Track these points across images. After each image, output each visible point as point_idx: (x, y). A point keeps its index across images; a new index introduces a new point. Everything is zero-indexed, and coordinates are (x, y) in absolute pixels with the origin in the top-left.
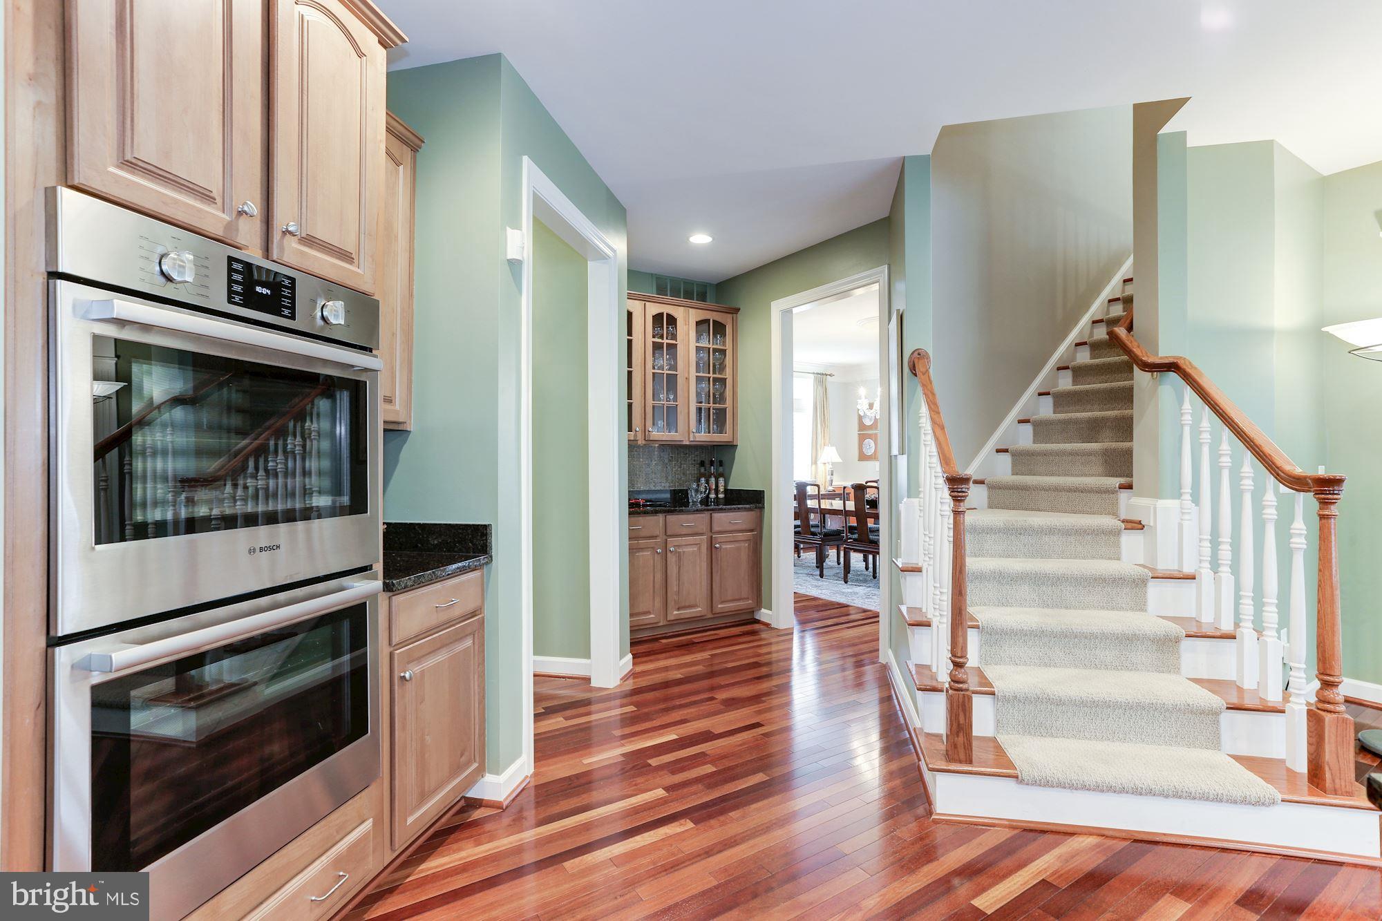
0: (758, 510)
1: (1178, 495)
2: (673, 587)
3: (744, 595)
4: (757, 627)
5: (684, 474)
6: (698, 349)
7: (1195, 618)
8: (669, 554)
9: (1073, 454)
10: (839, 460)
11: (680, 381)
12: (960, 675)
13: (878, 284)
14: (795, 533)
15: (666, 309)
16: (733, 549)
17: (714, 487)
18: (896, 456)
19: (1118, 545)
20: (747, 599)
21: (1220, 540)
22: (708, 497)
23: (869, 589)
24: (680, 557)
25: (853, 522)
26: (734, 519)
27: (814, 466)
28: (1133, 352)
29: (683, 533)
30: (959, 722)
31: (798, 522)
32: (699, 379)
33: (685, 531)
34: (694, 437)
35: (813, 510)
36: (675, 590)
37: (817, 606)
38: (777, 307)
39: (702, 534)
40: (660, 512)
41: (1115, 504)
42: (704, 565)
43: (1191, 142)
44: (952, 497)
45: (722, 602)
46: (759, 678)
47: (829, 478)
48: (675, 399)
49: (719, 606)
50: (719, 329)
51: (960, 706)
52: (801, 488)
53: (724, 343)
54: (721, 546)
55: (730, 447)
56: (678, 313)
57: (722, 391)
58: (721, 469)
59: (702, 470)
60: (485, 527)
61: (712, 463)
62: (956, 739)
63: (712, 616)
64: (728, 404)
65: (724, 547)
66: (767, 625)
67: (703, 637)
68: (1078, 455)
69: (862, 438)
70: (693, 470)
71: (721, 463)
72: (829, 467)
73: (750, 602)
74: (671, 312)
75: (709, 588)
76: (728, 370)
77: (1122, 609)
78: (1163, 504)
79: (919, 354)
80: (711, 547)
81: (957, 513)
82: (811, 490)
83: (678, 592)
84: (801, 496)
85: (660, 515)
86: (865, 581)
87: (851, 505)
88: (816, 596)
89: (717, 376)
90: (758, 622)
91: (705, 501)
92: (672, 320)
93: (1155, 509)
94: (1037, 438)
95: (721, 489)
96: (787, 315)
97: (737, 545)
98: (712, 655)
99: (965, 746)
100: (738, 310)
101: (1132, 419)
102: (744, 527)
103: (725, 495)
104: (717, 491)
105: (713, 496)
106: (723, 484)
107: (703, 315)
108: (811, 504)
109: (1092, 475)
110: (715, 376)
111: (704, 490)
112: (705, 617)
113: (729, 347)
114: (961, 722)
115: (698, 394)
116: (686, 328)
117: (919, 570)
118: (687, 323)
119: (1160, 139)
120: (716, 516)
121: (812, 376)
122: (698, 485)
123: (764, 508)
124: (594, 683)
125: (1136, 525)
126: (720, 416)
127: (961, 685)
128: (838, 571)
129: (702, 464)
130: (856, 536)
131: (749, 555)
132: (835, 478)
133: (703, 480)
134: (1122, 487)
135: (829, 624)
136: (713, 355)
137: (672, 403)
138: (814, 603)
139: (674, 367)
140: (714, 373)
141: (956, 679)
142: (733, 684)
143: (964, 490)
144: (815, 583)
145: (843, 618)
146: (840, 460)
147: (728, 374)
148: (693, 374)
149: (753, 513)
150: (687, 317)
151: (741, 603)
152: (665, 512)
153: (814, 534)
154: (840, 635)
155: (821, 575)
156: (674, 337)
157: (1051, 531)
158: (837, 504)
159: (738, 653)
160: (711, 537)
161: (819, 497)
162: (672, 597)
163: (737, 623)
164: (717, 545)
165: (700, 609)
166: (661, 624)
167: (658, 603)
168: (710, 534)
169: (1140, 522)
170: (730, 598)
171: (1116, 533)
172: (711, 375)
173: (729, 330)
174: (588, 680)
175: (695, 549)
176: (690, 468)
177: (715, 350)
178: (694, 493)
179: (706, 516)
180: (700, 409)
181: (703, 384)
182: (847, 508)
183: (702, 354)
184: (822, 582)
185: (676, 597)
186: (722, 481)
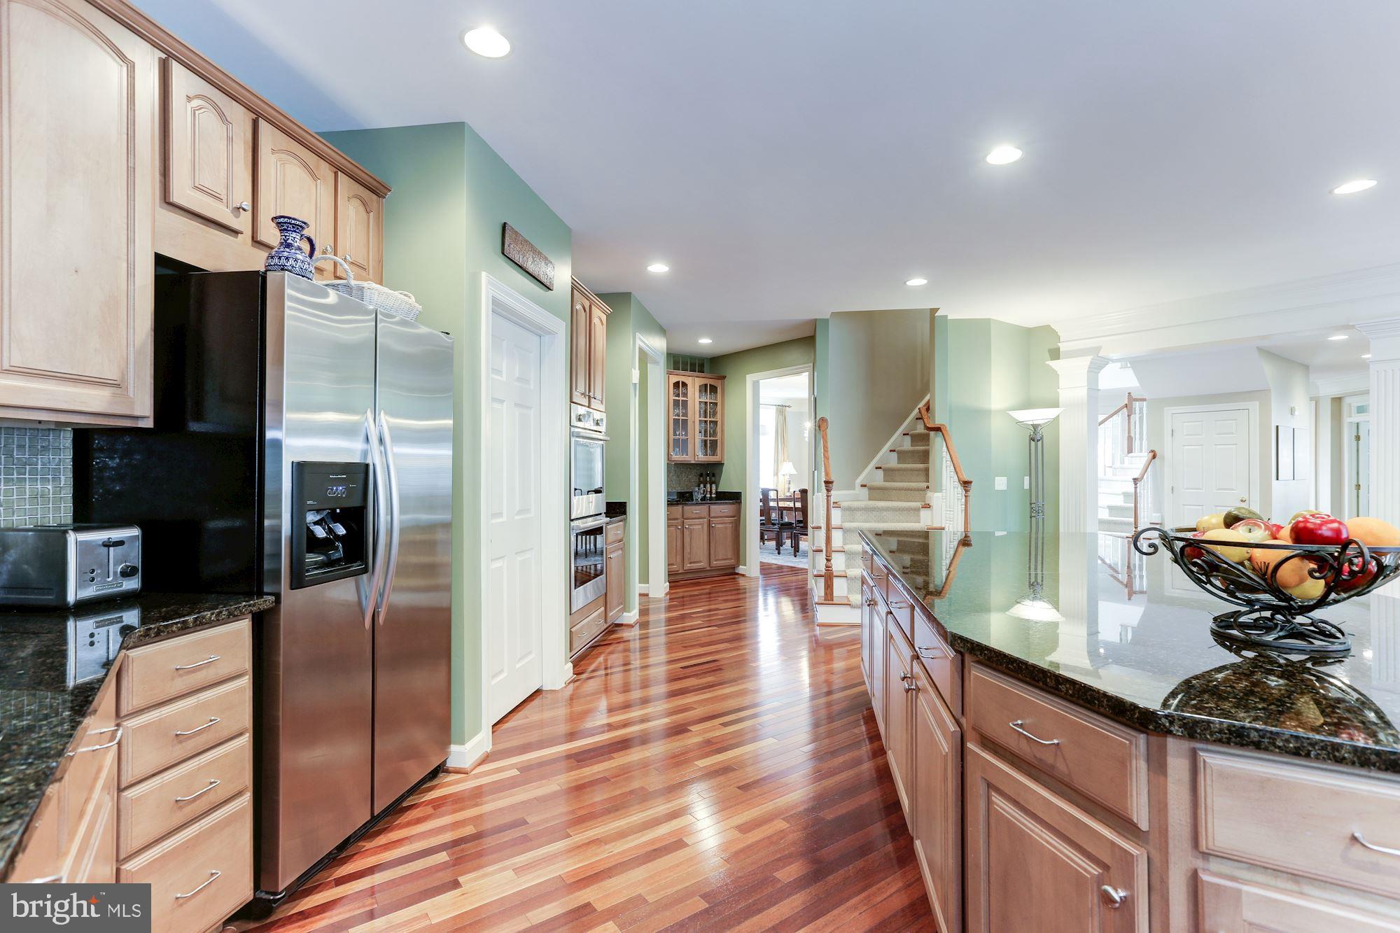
0: (738, 504)
1: (941, 490)
2: (687, 550)
3: (729, 557)
4: (737, 576)
5: (690, 482)
6: (700, 403)
8: (685, 529)
9: (912, 470)
10: (794, 472)
11: (690, 423)
12: (829, 564)
14: (761, 524)
15: (681, 379)
16: (723, 529)
17: (709, 489)
19: (919, 516)
20: (731, 559)
22: (705, 497)
24: (691, 532)
26: (723, 509)
27: (776, 477)
28: (925, 421)
31: (763, 518)
32: (701, 421)
33: (694, 516)
34: (698, 458)
35: (774, 508)
37: (774, 567)
38: (750, 378)
39: (704, 518)
40: (680, 504)
41: (918, 495)
42: (706, 537)
43: (949, 318)
45: (716, 561)
46: (738, 594)
47: (787, 486)
48: (686, 435)
49: (714, 563)
50: (714, 389)
52: (765, 494)
53: (716, 399)
54: (715, 526)
55: (719, 465)
56: (688, 381)
57: (715, 428)
58: (713, 479)
59: (702, 479)
60: (625, 503)
61: (708, 475)
63: (710, 568)
64: (719, 437)
65: (717, 526)
66: (743, 575)
67: (706, 580)
70: (694, 479)
71: (714, 475)
72: (787, 477)
73: (733, 561)
74: (683, 380)
75: (708, 551)
76: (719, 415)
78: (936, 494)
79: (823, 420)
80: (709, 526)
81: (828, 496)
82: (772, 495)
83: (690, 553)
84: (765, 499)
85: (681, 506)
88: (774, 563)
89: (712, 419)
90: (737, 573)
91: (704, 499)
92: (684, 385)
94: (900, 460)
95: (714, 491)
96: (756, 385)
97: (726, 525)
100: (724, 377)
102: (731, 514)
103: (717, 495)
104: (711, 492)
105: (708, 496)
106: (715, 488)
107: (704, 381)
108: (772, 504)
109: (916, 481)
110: (710, 419)
111: (702, 491)
112: (706, 569)
113: (719, 401)
115: (701, 432)
116: (693, 390)
118: (694, 385)
119: (936, 318)
120: (713, 507)
121: (775, 407)
122: (699, 488)
123: (741, 504)
124: (650, 596)
125: (927, 506)
126: (714, 445)
128: (790, 549)
129: (701, 475)
130: (802, 525)
131: (732, 532)
132: (792, 486)
133: (702, 485)
136: (710, 406)
137: (685, 437)
139: (685, 414)
140: (710, 417)
141: (828, 571)
144: (774, 557)
146: (796, 473)
147: (719, 417)
148: (697, 419)
149: (736, 505)
150: (694, 383)
151: (727, 561)
152: (683, 504)
153: (774, 524)
155: (779, 553)
156: (686, 396)
157: (887, 509)
158: (791, 504)
160: (710, 520)
161: (777, 500)
162: (686, 556)
163: (724, 574)
164: (713, 525)
165: (703, 564)
166: (681, 571)
167: (679, 559)
168: (709, 518)
169: (930, 505)
170: (720, 558)
171: (917, 510)
172: (708, 419)
173: (719, 390)
174: (647, 595)
175: (700, 527)
176: (693, 478)
177: (710, 403)
178: (696, 494)
179: (706, 507)
180: (702, 440)
181: (703, 425)
182: (796, 506)
183: (703, 405)
184: (780, 557)
185: (689, 556)
186: (714, 486)
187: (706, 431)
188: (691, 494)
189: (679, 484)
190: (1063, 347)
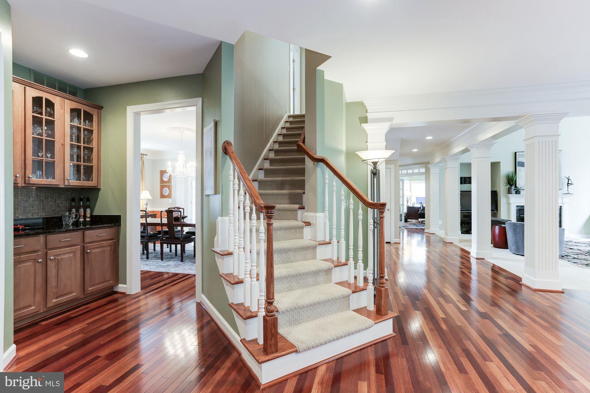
0: (116, 227)
1: (323, 211)
2: (52, 282)
3: (107, 278)
4: (116, 296)
5: (58, 206)
6: (72, 127)
7: (331, 259)
8: (49, 262)
10: (150, 197)
11: (57, 146)
12: (271, 308)
13: (196, 107)
15: (45, 96)
17: (83, 214)
18: (208, 195)
19: (302, 232)
20: (110, 280)
21: (341, 228)
22: (78, 220)
23: (175, 262)
24: (58, 262)
25: (166, 229)
26: (100, 234)
28: (309, 153)
29: (61, 246)
30: (272, 332)
32: (72, 146)
33: (63, 245)
34: (69, 182)
36: (54, 285)
37: (150, 276)
38: (131, 110)
39: (77, 245)
40: (41, 233)
41: (296, 215)
42: (78, 265)
44: (267, 216)
45: (92, 286)
47: (145, 207)
48: (53, 157)
49: (90, 289)
50: (88, 117)
51: (273, 325)
53: (92, 126)
54: (91, 251)
55: (95, 190)
56: (57, 101)
57: (90, 155)
58: (88, 203)
59: (73, 204)
61: (81, 200)
62: (271, 342)
63: (84, 296)
64: (94, 163)
65: (93, 251)
66: (123, 294)
67: (77, 312)
68: (279, 195)
69: (162, 187)
70: (67, 204)
71: (88, 200)
72: (145, 201)
73: (112, 282)
74: (49, 98)
75: (82, 279)
77: (309, 259)
78: (320, 215)
79: (228, 144)
80: (84, 252)
81: (269, 225)
83: (57, 286)
85: (41, 236)
86: (172, 258)
87: (165, 221)
88: (149, 270)
89: (86, 145)
90: (117, 293)
91: (76, 224)
92: (50, 104)
93: (316, 217)
95: (88, 215)
96: (137, 115)
97: (103, 249)
98: (88, 324)
99: (274, 344)
100: (102, 108)
101: (305, 180)
102: (107, 238)
103: (91, 219)
104: (85, 216)
105: (82, 220)
106: (89, 212)
107: (75, 106)
109: (285, 204)
110: (84, 145)
111: (74, 217)
112: (79, 298)
113: (95, 128)
114: (273, 332)
115: (72, 156)
116: (62, 111)
117: (231, 254)
118: (63, 107)
119: (317, 71)
120: (87, 232)
122: (70, 214)
123: (121, 225)
125: (308, 224)
126: (89, 171)
127: (272, 314)
128: (155, 255)
129: (73, 200)
130: (168, 236)
131: (110, 254)
132: (148, 207)
133: (74, 210)
134: (299, 208)
135: (161, 285)
136: (84, 132)
137: (50, 159)
138: (148, 275)
139: (53, 135)
140: (84, 143)
141: (269, 311)
142: (111, 341)
143: (273, 212)
144: (145, 263)
145: (167, 280)
146: (152, 198)
147: (94, 144)
148: (68, 142)
149: (113, 229)
150: (63, 105)
151: (104, 284)
152: (45, 233)
154: (169, 291)
155: (147, 258)
156: (52, 115)
157: (280, 229)
158: (157, 220)
159: (108, 317)
160: (84, 246)
161: (146, 217)
162: (51, 291)
163: (102, 296)
164: (89, 251)
165: (75, 294)
166: (42, 311)
167: (39, 297)
168: (83, 245)
169: (309, 223)
170: (98, 283)
171: (302, 228)
172: (81, 145)
173: (95, 118)
175: (71, 255)
176: (63, 203)
177: (85, 130)
178: (67, 219)
179: (79, 234)
180: (74, 165)
181: (75, 150)
182: (163, 222)
183: (75, 131)
184: (150, 262)
185: (55, 290)
186: (88, 211)
187: (79, 157)
188: (60, 219)
189: (43, 209)
190: (370, 116)
